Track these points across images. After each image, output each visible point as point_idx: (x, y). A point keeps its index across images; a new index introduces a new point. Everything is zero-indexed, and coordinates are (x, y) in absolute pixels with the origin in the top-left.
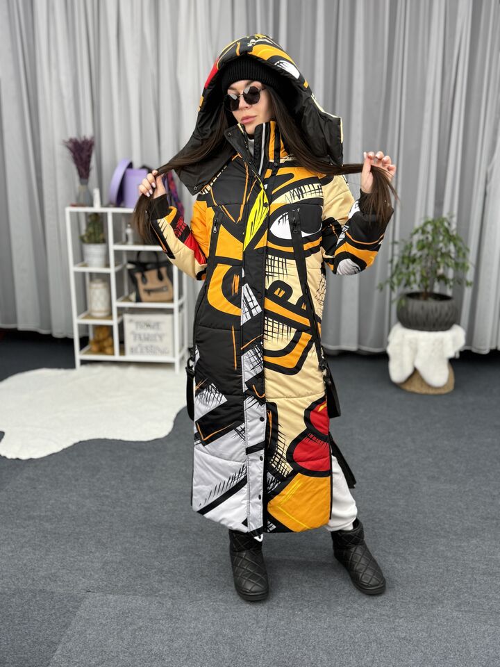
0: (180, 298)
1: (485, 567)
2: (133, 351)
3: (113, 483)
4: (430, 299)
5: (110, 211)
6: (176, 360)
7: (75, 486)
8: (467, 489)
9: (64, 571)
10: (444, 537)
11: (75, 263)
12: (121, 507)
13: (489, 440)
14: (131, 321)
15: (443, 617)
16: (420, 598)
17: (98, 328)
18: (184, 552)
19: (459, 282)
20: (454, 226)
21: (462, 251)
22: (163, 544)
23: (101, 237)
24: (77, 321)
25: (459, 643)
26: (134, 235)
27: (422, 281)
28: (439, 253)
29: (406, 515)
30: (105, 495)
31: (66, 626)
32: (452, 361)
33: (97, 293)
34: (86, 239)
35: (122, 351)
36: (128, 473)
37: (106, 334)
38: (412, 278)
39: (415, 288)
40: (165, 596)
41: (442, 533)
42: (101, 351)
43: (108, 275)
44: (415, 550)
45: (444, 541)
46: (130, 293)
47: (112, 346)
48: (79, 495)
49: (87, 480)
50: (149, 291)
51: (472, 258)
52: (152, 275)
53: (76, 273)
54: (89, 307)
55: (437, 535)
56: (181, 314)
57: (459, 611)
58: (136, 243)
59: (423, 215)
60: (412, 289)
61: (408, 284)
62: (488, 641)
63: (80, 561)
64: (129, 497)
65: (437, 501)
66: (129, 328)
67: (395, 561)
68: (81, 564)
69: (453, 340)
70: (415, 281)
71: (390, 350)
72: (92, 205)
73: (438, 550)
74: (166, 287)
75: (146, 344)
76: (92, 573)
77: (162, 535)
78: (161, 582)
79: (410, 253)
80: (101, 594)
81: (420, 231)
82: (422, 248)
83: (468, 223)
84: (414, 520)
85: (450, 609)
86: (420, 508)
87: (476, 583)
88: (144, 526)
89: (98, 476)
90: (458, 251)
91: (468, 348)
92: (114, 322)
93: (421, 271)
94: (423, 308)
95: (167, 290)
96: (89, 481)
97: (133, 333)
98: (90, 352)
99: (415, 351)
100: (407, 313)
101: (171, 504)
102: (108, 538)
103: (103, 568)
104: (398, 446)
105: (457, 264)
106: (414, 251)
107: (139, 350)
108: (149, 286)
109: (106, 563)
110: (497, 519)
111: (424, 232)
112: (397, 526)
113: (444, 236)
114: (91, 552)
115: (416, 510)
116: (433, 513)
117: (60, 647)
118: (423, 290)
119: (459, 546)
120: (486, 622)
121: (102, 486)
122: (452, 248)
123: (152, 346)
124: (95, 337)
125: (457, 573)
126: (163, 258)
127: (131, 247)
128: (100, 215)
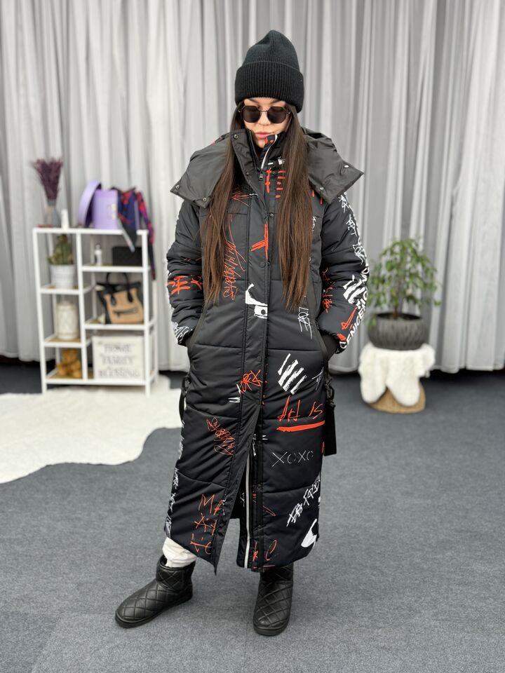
0: (150, 319)
1: (460, 577)
2: (102, 374)
3: (84, 505)
4: (400, 319)
5: (79, 232)
6: (147, 383)
7: (45, 509)
8: (440, 504)
9: (38, 592)
10: (419, 550)
11: (42, 285)
12: (94, 528)
13: (461, 456)
14: (100, 343)
16: (397, 609)
17: (65, 351)
19: (427, 302)
20: (421, 248)
21: (429, 271)
23: (69, 258)
24: (44, 344)
25: (436, 651)
26: (103, 256)
27: (391, 301)
28: (408, 274)
29: (382, 530)
30: (76, 518)
31: (41, 647)
32: (423, 380)
33: (65, 316)
34: (53, 260)
35: (91, 374)
36: (100, 495)
37: (74, 357)
38: (382, 298)
39: (385, 308)
41: (418, 546)
42: (69, 374)
43: (77, 297)
44: (392, 563)
45: (419, 553)
46: (99, 314)
47: (80, 369)
48: (51, 518)
49: (57, 503)
50: (119, 313)
51: (439, 278)
52: (121, 296)
53: (43, 296)
54: (55, 329)
55: (412, 548)
56: (151, 337)
57: (437, 620)
58: (105, 264)
59: (390, 237)
60: (382, 308)
61: (378, 304)
62: (465, 647)
63: (54, 583)
64: (102, 519)
65: (411, 516)
66: (97, 350)
67: (372, 574)
68: (55, 585)
69: (423, 360)
70: (385, 301)
71: (362, 370)
72: (59, 226)
73: (414, 562)
74: (137, 308)
75: (116, 366)
76: (67, 594)
77: (137, 555)
79: (379, 273)
80: (76, 614)
81: (389, 253)
82: (391, 269)
83: (434, 245)
84: (390, 534)
85: (427, 618)
86: (395, 522)
87: (452, 593)
88: (118, 547)
90: (426, 271)
91: (437, 367)
92: (83, 345)
93: (391, 292)
94: (393, 327)
95: (137, 312)
96: (60, 504)
97: (102, 355)
98: (57, 376)
99: (386, 370)
100: (378, 333)
101: (145, 525)
102: (81, 559)
103: (78, 589)
104: (372, 463)
105: (425, 285)
106: (384, 272)
107: (108, 373)
108: (119, 307)
109: (80, 585)
110: (471, 532)
111: (392, 253)
112: (373, 541)
113: (412, 257)
114: (64, 573)
115: (391, 525)
116: (408, 527)
117: (35, 667)
118: (392, 310)
119: (435, 558)
120: (463, 629)
121: (74, 509)
122: (419, 268)
123: (121, 369)
124: (61, 361)
125: (434, 583)
126: (133, 280)
127: (100, 268)
128: (68, 236)
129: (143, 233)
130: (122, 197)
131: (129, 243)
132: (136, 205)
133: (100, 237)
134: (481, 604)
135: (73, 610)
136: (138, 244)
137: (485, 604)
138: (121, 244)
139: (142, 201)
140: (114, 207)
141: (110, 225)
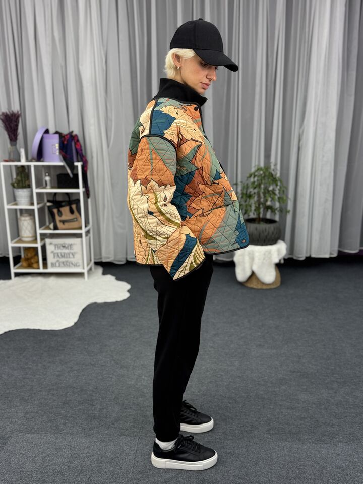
0: (86, 226)
1: (289, 404)
2: (53, 265)
3: (34, 358)
4: (262, 223)
5: (33, 164)
6: (85, 271)
7: (7, 362)
8: (282, 353)
10: (263, 385)
11: (8, 203)
12: (40, 375)
13: (301, 319)
14: (51, 243)
15: (258, 438)
16: (243, 426)
17: (27, 249)
18: (82, 403)
19: (283, 211)
21: (284, 190)
22: (68, 399)
23: (27, 183)
26: (51, 181)
27: (255, 210)
28: (266, 191)
30: (28, 368)
32: (278, 266)
33: (26, 225)
34: (15, 185)
35: (45, 265)
36: (46, 352)
37: (33, 254)
38: (249, 208)
39: (252, 215)
40: (67, 433)
41: (263, 382)
42: (30, 266)
43: (33, 210)
44: (243, 394)
46: (50, 223)
47: (38, 262)
48: (10, 368)
49: (15, 357)
50: (63, 222)
52: (65, 210)
53: (9, 210)
54: (20, 234)
56: (88, 238)
57: (269, 434)
58: (52, 187)
59: (257, 164)
60: (249, 216)
61: (246, 212)
63: (8, 413)
64: (46, 368)
65: (260, 361)
66: (50, 249)
68: (9, 415)
69: (278, 251)
70: (251, 211)
71: (236, 260)
72: (19, 161)
73: (259, 394)
74: (76, 218)
75: (62, 260)
76: (17, 420)
77: (68, 392)
78: (65, 424)
79: (247, 191)
80: (22, 433)
81: (253, 176)
82: (255, 188)
84: (244, 375)
85: (263, 432)
87: (282, 415)
88: (55, 387)
89: (24, 355)
90: (279, 190)
91: (290, 256)
92: (39, 245)
93: (255, 203)
94: (256, 229)
95: (77, 220)
96: (17, 358)
97: (52, 252)
98: (22, 267)
99: (252, 259)
101: (75, 372)
102: (29, 396)
103: (25, 417)
104: (238, 325)
106: (250, 189)
107: (57, 264)
108: (64, 218)
109: (27, 413)
110: (301, 372)
112: (232, 379)
113: (269, 179)
114: (16, 406)
115: (246, 368)
116: (257, 369)
118: (257, 217)
119: (274, 391)
120: (286, 440)
121: (27, 361)
123: (67, 262)
124: (24, 256)
125: (270, 408)
126: (73, 198)
127: (49, 190)
128: (26, 167)
129: (79, 165)
130: (63, 139)
131: (69, 172)
132: (73, 144)
133: (48, 168)
134: (301, 422)
135: (20, 431)
136: (75, 172)
137: (303, 422)
138: (64, 172)
139: (78, 141)
140: (57, 146)
141: (54, 159)
